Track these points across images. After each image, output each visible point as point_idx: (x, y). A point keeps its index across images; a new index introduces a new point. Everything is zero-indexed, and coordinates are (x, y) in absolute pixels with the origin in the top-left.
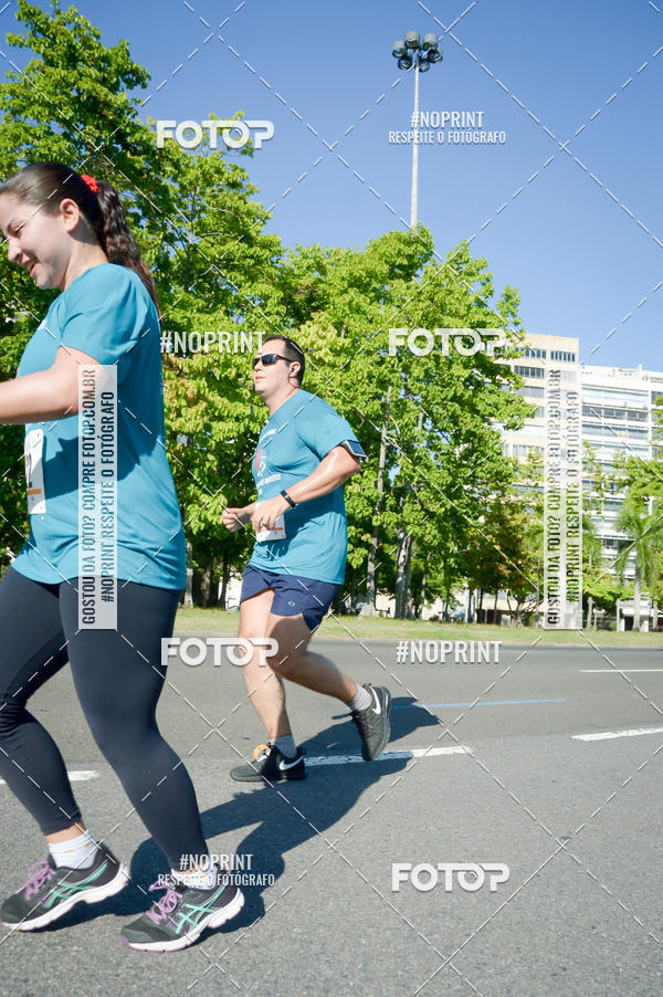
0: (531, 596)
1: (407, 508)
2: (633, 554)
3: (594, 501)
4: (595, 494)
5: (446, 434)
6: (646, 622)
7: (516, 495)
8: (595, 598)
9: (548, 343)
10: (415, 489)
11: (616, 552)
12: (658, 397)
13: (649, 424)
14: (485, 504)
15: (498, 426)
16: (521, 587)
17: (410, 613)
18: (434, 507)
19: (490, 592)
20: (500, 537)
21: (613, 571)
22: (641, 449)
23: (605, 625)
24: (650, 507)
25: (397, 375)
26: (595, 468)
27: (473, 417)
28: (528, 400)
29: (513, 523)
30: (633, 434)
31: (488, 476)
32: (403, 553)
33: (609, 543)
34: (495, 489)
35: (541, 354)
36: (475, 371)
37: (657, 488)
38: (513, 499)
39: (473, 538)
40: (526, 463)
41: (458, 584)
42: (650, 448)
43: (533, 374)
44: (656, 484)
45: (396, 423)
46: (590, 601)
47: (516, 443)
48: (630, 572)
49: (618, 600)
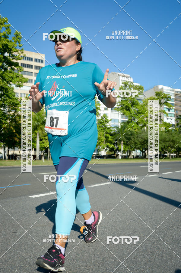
9: (33, 55)
14: (9, 115)
15: (13, 86)
19: (12, 149)
20: (15, 127)
27: (3, 81)
28: (25, 76)
29: (20, 122)
31: (9, 104)
34: (12, 109)
35: (31, 59)
36: (5, 64)
38: (20, 113)
39: (4, 128)
43: (28, 67)
47: (21, 93)
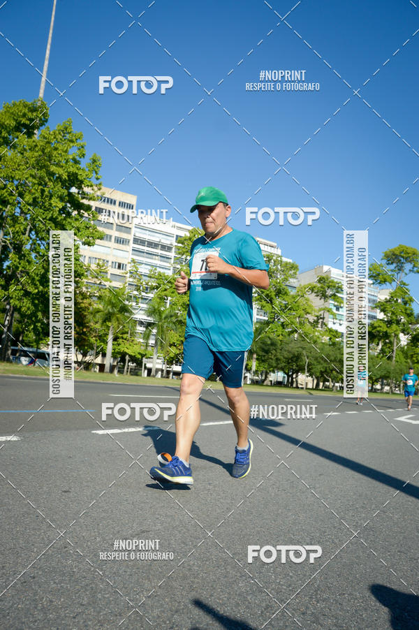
0: (91, 352)
1: (12, 288)
2: (155, 331)
3: (135, 297)
4: (135, 293)
5: (43, 242)
6: (160, 373)
7: (87, 288)
8: (130, 356)
9: (118, 196)
10: (19, 276)
11: (144, 329)
12: (179, 239)
13: (172, 254)
16: (84, 346)
17: (9, 358)
18: (30, 289)
21: (142, 341)
22: (166, 269)
23: (135, 372)
24: (168, 304)
25: (14, 198)
26: (137, 277)
29: (83, 305)
30: (163, 259)
32: (8, 318)
33: (141, 323)
35: (112, 202)
36: (69, 205)
37: (173, 293)
38: (84, 289)
40: (95, 269)
41: (44, 342)
42: (172, 268)
44: (172, 290)
45: (10, 230)
46: (127, 358)
47: (90, 256)
48: (152, 342)
49: (144, 358)
